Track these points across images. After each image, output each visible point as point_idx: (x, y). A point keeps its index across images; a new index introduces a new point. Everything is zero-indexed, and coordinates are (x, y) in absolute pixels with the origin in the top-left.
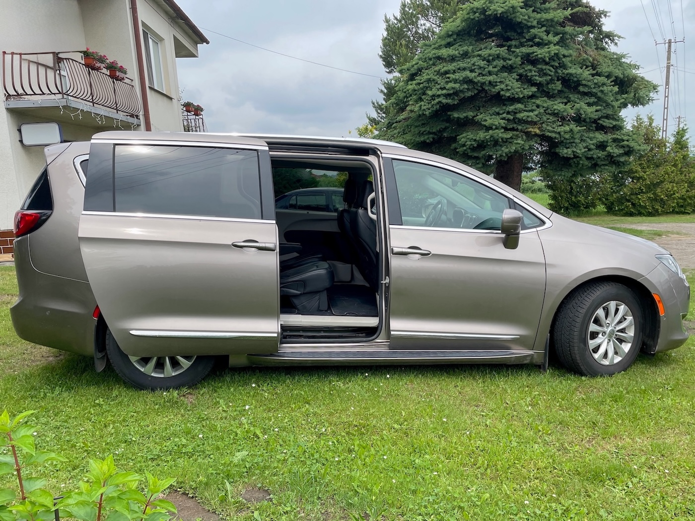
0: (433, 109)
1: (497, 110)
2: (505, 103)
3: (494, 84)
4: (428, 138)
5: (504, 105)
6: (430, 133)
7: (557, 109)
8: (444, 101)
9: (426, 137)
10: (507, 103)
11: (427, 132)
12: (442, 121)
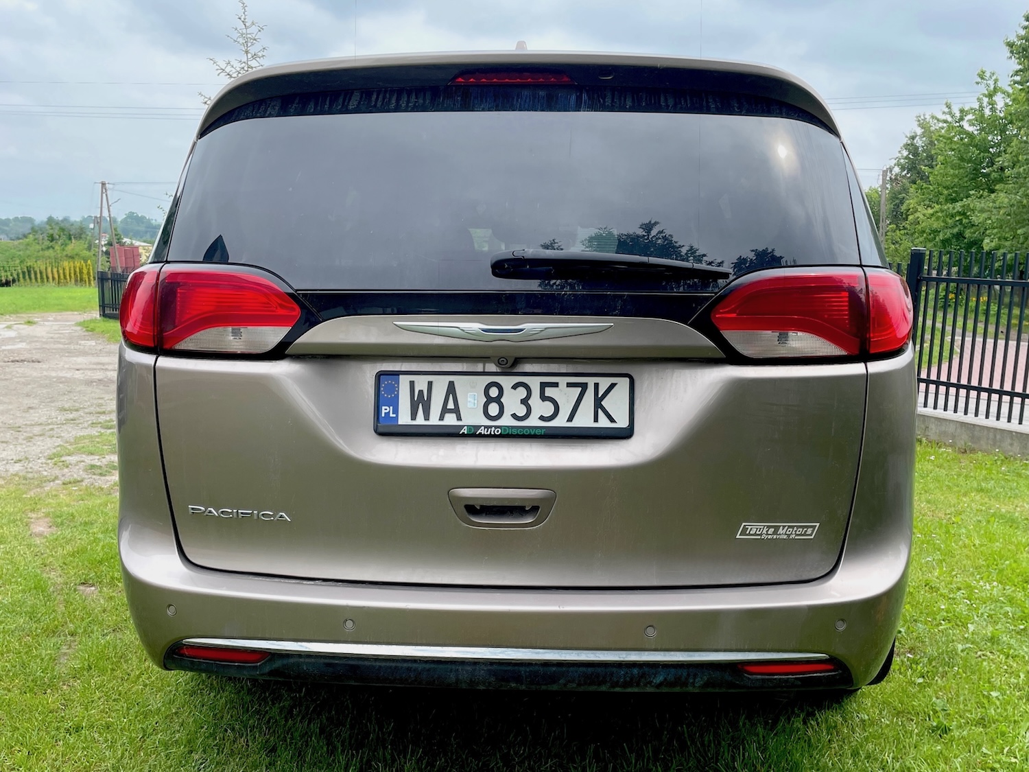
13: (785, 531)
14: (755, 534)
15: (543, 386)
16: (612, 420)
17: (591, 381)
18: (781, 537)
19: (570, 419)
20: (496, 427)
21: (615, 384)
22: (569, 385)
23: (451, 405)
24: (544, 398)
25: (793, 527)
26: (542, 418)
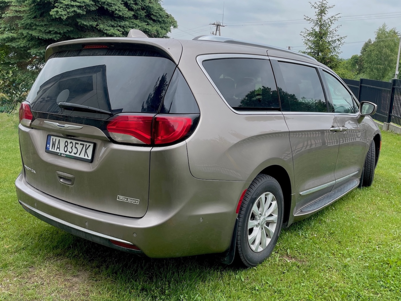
0: (68, 16)
1: (113, 24)
2: (116, 19)
3: (110, 5)
4: (55, 37)
5: (115, 20)
6: (56, 33)
7: (148, 29)
8: (79, 11)
9: (54, 36)
10: (117, 19)
11: (54, 32)
12: (64, 25)
13: (130, 200)
14: (122, 200)
15: (76, 143)
16: (88, 157)
17: (85, 143)
18: (129, 202)
19: (79, 155)
20: (65, 154)
21: (90, 145)
22: (81, 144)
23: (58, 147)
24: (76, 147)
25: (132, 199)
26: (74, 153)
